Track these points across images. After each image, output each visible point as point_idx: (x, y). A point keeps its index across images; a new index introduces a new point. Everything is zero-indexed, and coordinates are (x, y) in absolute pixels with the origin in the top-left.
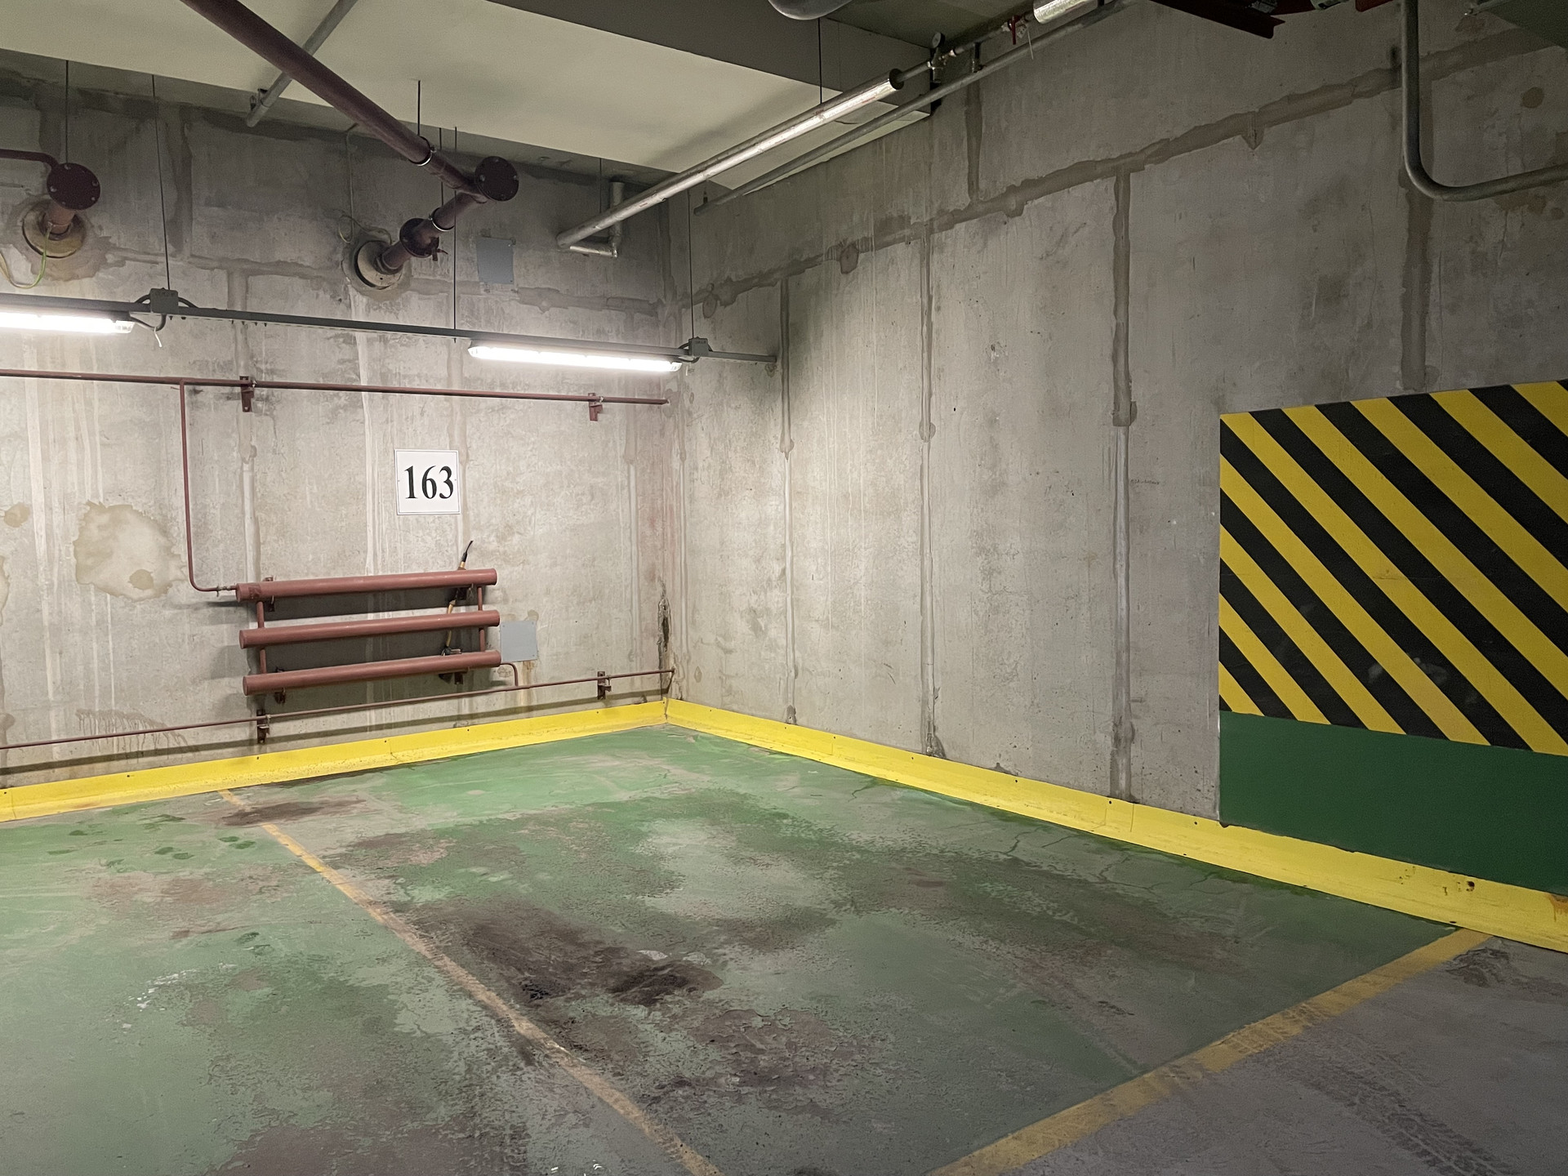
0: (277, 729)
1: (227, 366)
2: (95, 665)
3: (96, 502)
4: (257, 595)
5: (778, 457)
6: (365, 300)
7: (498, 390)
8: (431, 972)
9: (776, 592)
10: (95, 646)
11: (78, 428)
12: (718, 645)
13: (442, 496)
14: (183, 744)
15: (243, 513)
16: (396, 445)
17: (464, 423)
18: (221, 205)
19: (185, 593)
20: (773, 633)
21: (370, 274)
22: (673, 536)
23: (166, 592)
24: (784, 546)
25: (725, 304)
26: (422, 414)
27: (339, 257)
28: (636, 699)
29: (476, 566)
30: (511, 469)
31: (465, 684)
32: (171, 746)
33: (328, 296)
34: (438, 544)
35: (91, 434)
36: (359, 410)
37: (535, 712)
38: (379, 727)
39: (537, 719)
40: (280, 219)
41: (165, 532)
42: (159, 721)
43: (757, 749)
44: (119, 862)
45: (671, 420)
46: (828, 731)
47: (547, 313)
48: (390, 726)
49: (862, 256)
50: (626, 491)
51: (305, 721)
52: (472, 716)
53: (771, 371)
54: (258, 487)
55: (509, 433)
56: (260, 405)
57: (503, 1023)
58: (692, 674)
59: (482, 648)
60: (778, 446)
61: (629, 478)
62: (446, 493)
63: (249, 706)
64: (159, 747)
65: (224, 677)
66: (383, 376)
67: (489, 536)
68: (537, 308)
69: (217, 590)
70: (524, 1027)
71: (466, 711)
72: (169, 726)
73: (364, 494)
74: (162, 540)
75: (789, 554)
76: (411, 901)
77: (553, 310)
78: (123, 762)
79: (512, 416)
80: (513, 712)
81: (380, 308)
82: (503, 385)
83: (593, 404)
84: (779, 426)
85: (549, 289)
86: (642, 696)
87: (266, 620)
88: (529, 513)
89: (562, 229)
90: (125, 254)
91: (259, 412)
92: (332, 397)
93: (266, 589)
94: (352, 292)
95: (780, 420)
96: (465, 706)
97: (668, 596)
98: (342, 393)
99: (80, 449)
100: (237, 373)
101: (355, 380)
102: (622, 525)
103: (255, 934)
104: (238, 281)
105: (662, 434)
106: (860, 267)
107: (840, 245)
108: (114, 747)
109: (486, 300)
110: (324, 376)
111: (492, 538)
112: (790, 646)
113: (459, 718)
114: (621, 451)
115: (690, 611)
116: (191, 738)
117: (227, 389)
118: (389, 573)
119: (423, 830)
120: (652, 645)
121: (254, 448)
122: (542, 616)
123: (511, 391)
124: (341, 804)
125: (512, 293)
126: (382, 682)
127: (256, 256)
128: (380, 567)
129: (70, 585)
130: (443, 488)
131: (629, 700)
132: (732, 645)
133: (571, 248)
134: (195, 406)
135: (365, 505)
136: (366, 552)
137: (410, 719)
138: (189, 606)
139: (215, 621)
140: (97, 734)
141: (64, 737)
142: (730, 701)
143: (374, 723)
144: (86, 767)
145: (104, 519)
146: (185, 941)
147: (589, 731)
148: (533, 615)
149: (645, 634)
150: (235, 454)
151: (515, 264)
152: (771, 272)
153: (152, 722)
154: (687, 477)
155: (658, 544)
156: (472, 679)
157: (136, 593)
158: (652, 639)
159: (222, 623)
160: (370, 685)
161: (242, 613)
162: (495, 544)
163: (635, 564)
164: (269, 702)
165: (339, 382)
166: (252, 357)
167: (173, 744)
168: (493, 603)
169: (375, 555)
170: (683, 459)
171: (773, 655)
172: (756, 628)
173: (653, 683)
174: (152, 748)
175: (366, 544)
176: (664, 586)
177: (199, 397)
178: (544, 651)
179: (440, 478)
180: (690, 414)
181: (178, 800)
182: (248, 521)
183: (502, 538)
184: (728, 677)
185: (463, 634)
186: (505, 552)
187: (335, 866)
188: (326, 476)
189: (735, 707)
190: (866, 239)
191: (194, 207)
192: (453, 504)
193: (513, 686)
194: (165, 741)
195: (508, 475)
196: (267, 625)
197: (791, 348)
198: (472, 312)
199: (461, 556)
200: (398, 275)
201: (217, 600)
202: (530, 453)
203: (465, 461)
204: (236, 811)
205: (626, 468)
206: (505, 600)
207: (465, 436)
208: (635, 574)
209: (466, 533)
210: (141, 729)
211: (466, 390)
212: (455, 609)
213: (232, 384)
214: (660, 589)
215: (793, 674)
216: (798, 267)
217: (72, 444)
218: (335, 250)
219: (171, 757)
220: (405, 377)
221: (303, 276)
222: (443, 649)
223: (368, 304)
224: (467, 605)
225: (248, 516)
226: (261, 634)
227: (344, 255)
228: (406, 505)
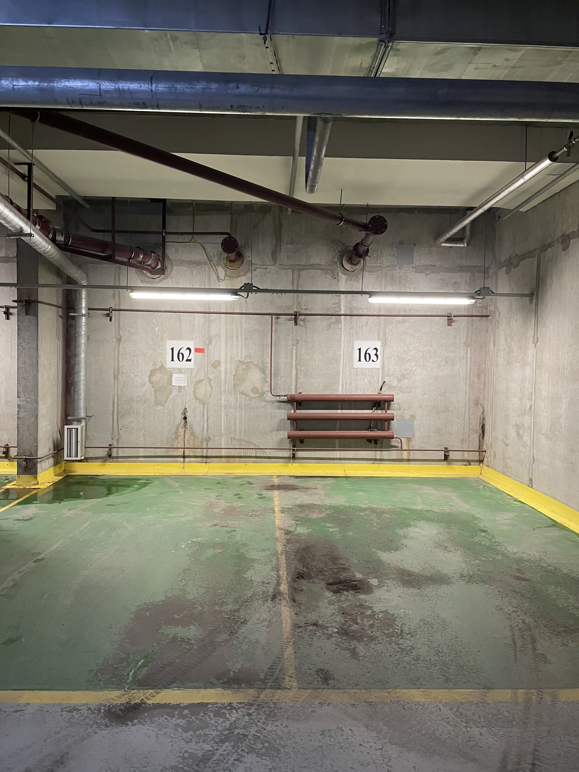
0: (299, 454)
1: (290, 308)
2: (238, 421)
3: (241, 360)
4: (293, 399)
5: (531, 345)
6: (345, 277)
7: (402, 313)
8: (274, 559)
9: (527, 417)
10: (238, 414)
11: (237, 333)
12: (503, 441)
13: (373, 361)
14: (265, 455)
15: (292, 366)
16: (354, 338)
17: (386, 328)
18: (292, 244)
19: (269, 397)
20: (525, 438)
21: (347, 266)
22: (488, 383)
23: (263, 396)
24: (532, 393)
25: (515, 267)
26: (366, 325)
27: (336, 260)
28: (465, 463)
29: (386, 393)
30: (406, 349)
31: (379, 445)
32: (261, 455)
33: (330, 277)
34: (370, 382)
35: (241, 335)
36: (340, 324)
37: (411, 462)
38: (340, 459)
39: (412, 465)
40: (314, 247)
41: (264, 372)
42: (257, 445)
43: (509, 497)
44: (220, 496)
45: (491, 325)
46: (545, 494)
47: (429, 276)
48: (344, 459)
49: (571, 241)
50: (465, 360)
51: (311, 452)
52: (381, 460)
53: (531, 301)
54: (298, 355)
55: (406, 332)
56: (301, 322)
57: (278, 583)
58: (492, 454)
59: (386, 429)
60: (532, 340)
61: (467, 354)
62: (375, 359)
63: (290, 444)
64: (257, 455)
65: (281, 430)
66: (351, 309)
67: (393, 379)
68: (424, 274)
69: (279, 396)
70: (284, 588)
71: (378, 457)
72: (261, 448)
73: (340, 359)
74: (263, 375)
75: (534, 397)
76: (294, 531)
77: (432, 275)
78: (244, 459)
79: (408, 325)
80: (401, 460)
81: (352, 280)
82: (404, 311)
83: (450, 318)
84: (533, 330)
85: (431, 265)
86: (469, 462)
87: (297, 409)
88: (413, 369)
89: (438, 235)
90: (256, 266)
91: (300, 325)
92: (329, 318)
93: (298, 397)
94: (340, 274)
95: (533, 327)
96: (378, 455)
97: (485, 413)
98: (333, 317)
99: (238, 340)
100: (293, 310)
101: (339, 311)
102: (462, 377)
103: (235, 531)
104: (296, 273)
105: (487, 332)
106: (570, 247)
107: (563, 235)
108: (242, 453)
109: (399, 272)
110: (327, 310)
111: (395, 380)
112: (532, 446)
113: (375, 460)
114: (463, 340)
115: (493, 422)
116: (269, 453)
117: (289, 317)
118: (348, 394)
119: (326, 505)
120: (475, 438)
121: (297, 340)
122: (417, 418)
123: (408, 314)
124: (308, 489)
125: (412, 268)
126: (343, 440)
127: (303, 263)
128: (344, 390)
129: (231, 391)
130: (374, 357)
131: (461, 463)
132: (508, 442)
133: (443, 245)
134: (277, 323)
135: (340, 364)
136: (339, 384)
137: (354, 457)
138: (270, 402)
139: (279, 408)
140: (237, 447)
141: (226, 447)
142: (506, 471)
143: (338, 457)
144: (232, 459)
145: (244, 367)
146: (213, 528)
147: (437, 475)
148: (413, 417)
149: (471, 432)
150: (291, 342)
151: (414, 255)
152: (535, 250)
153: (255, 445)
154: (495, 355)
155: (482, 387)
156: (382, 443)
157: (253, 395)
158: (475, 435)
159: (282, 409)
160: (337, 440)
161: (289, 406)
162: (396, 383)
163: (468, 396)
164: (298, 442)
165: (333, 313)
166: (299, 304)
167: (262, 455)
168: (393, 410)
169: (343, 385)
170: (494, 345)
171: (524, 450)
172: (518, 434)
173: (475, 456)
174: (255, 455)
175: (339, 381)
176: (483, 408)
177: (279, 320)
178: (417, 434)
179: (372, 352)
180: (498, 322)
181: (258, 476)
182: (294, 369)
183: (399, 381)
184: (506, 457)
185: (379, 422)
186: (400, 387)
187: (282, 512)
188: (325, 351)
189: (508, 474)
190: (574, 232)
191: (282, 245)
192: (378, 364)
193: (400, 449)
194: (259, 453)
195: (404, 351)
196: (298, 411)
197: (540, 289)
198: (392, 279)
199: (380, 388)
200: (359, 265)
201: (280, 400)
202: (415, 342)
203: (384, 345)
204: (271, 484)
205: (466, 349)
206: (399, 409)
207: (385, 335)
208: (467, 401)
209: (383, 377)
210: (251, 447)
211: (387, 314)
212: (376, 412)
213: (291, 315)
214: (481, 410)
215: (532, 461)
216: (545, 247)
217: (235, 339)
218: (334, 257)
219: (261, 460)
220: (360, 309)
221: (321, 269)
222: (369, 428)
223: (346, 279)
224: (382, 409)
225: (294, 367)
226: (295, 415)
227: (338, 258)
228: (357, 365)
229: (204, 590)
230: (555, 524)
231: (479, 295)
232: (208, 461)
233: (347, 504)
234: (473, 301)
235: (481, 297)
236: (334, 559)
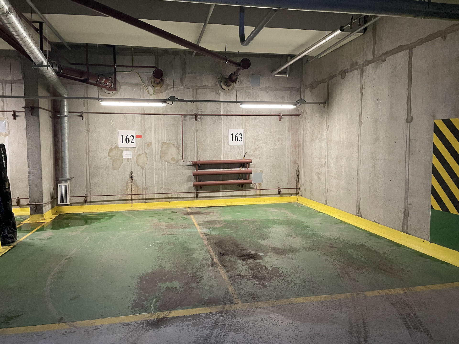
0: (200, 195)
1: (192, 111)
2: (164, 178)
3: (164, 142)
4: (196, 164)
5: (325, 130)
6: (223, 93)
7: (255, 114)
8: (205, 247)
9: (324, 168)
10: (164, 173)
11: (161, 126)
12: (310, 182)
13: (239, 141)
14: (181, 197)
15: (194, 145)
16: (229, 128)
17: (246, 122)
18: (192, 73)
19: (182, 163)
20: (322, 179)
21: (224, 87)
22: (301, 151)
23: (178, 162)
24: (326, 155)
25: (314, 88)
26: (235, 121)
27: (217, 83)
28: (289, 195)
29: (247, 158)
30: (257, 134)
31: (244, 188)
32: (178, 197)
33: (214, 93)
34: (238, 153)
35: (164, 127)
36: (221, 120)
37: (261, 196)
38: (223, 196)
39: (262, 198)
40: (204, 75)
41: (178, 149)
42: (176, 191)
43: (315, 211)
44: (160, 220)
45: (301, 120)
46: (334, 207)
47: (268, 93)
48: (225, 196)
49: (346, 74)
50: (288, 139)
51: (206, 193)
52: (245, 196)
53: (324, 106)
54: (198, 138)
55: (257, 125)
56: (199, 119)
57: (212, 259)
58: (304, 190)
59: (248, 179)
60: (325, 127)
61: (289, 136)
62: (241, 139)
63: (194, 189)
64: (176, 197)
65: (189, 182)
66: (227, 111)
67: (251, 151)
68: (266, 92)
69: (188, 162)
70: (216, 260)
71: (244, 194)
72: (178, 192)
73: (221, 140)
74: (178, 151)
75: (327, 157)
76: (210, 234)
77: (270, 92)
78: (168, 199)
79: (258, 120)
80: (256, 195)
81: (226, 95)
82: (256, 112)
83: (280, 116)
84: (326, 122)
85: (269, 87)
86: (291, 195)
87: (198, 169)
88: (261, 145)
89: (273, 71)
90: (171, 86)
91: (198, 121)
92: (215, 117)
93: (198, 162)
94: (220, 91)
95: (326, 120)
96: (244, 193)
97: (299, 168)
98: (217, 116)
99: (162, 130)
100: (194, 112)
101: (220, 113)
102: (287, 148)
103: (177, 236)
104: (195, 91)
105: (299, 123)
106: (346, 77)
107: (342, 71)
108: (167, 195)
109: (252, 91)
110: (213, 112)
111: (252, 151)
112: (326, 183)
113: (242, 196)
114: (287, 128)
115: (304, 173)
116: (182, 195)
117: (192, 116)
118: (226, 159)
119: (222, 220)
120: (294, 181)
121: (197, 129)
122: (264, 172)
123: (258, 114)
124: (208, 213)
125: (259, 89)
126: (224, 186)
127: (199, 85)
128: (224, 158)
129: (159, 160)
130: (240, 139)
131: (287, 195)
132: (313, 182)
133: (275, 75)
134: (185, 120)
135: (221, 143)
136: (221, 154)
137: (230, 195)
138: (182, 166)
139: (188, 169)
140: (163, 193)
141: (157, 193)
142: (312, 198)
143: (222, 195)
144: (161, 200)
145: (166, 146)
146: (164, 236)
147: (275, 202)
148: (262, 171)
149: (292, 178)
150: (193, 131)
151: (260, 81)
152: (326, 79)
153: (174, 191)
154: (304, 136)
155: (297, 154)
156: (245, 186)
157: (172, 162)
158: (294, 180)
159: (189, 170)
160: (221, 186)
161: (194, 168)
162: (252, 153)
163: (290, 159)
164: (199, 188)
165: (216, 114)
166: (197, 109)
167: (178, 196)
168: (251, 168)
169: (223, 155)
170: (304, 130)
171: (322, 185)
172: (319, 178)
173: (294, 191)
174: (174, 197)
175: (221, 152)
176: (298, 165)
177: (186, 118)
178: (264, 181)
179: (239, 136)
180: (306, 118)
181: (178, 209)
182: (195, 147)
183: (254, 151)
184: (312, 191)
185: (244, 175)
186: (255, 155)
187: (200, 225)
188: (213, 136)
189: (313, 199)
190: (348, 69)
191: (186, 74)
192: (242, 143)
193: (256, 189)
194: (177, 196)
195: (256, 135)
196: (198, 171)
197: (329, 100)
198: (249, 94)
199: (244, 156)
200: (230, 86)
201: (188, 164)
202: (262, 130)
203: (245, 132)
204: (187, 212)
205: (288, 133)
206: (254, 167)
207: (246, 126)
208: (290, 162)
209: (245, 150)
210: (172, 192)
211: (246, 114)
212: (242, 169)
213: (193, 115)
214: (297, 166)
215: (327, 191)
216: (331, 77)
217: (160, 129)
218: (216, 82)
219: (178, 199)
220: (232, 111)
221: (209, 89)
222: (238, 179)
223: (224, 94)
224: (245, 168)
225: (195, 145)
226: (197, 173)
227: (218, 82)
228: (231, 143)
229: (173, 265)
230: (341, 222)
231: (298, 103)
232: (146, 202)
233: (233, 219)
234: (295, 106)
235: (299, 104)
236: (237, 245)
